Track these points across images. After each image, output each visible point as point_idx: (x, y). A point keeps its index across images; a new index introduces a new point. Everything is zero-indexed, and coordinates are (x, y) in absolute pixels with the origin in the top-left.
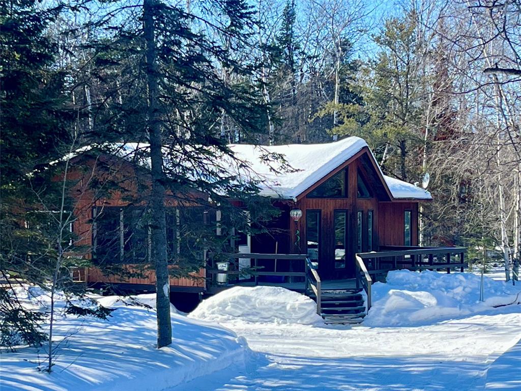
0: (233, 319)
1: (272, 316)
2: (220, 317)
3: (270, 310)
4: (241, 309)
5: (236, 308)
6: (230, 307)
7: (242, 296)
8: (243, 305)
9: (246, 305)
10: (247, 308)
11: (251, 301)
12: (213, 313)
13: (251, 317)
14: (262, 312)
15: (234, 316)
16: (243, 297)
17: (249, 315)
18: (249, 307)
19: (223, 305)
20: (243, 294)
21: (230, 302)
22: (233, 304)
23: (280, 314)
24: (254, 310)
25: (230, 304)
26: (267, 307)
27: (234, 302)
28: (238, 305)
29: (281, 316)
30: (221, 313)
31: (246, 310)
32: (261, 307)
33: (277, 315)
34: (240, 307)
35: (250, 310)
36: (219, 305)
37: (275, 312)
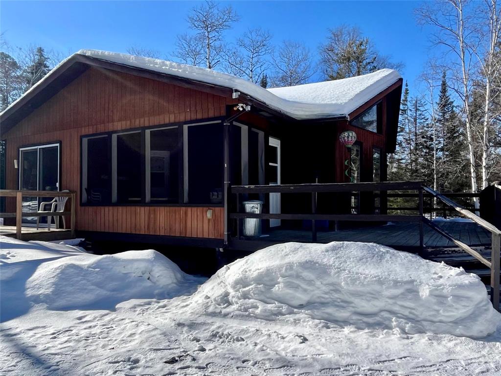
0: (290, 314)
1: (381, 311)
2: (261, 307)
3: (375, 296)
4: (305, 291)
5: (297, 287)
6: (281, 285)
7: (307, 262)
8: (310, 282)
9: (318, 283)
10: (319, 290)
11: (329, 275)
12: (245, 296)
13: (330, 310)
14: (357, 301)
15: (289, 305)
16: (309, 265)
17: (324, 304)
18: (324, 288)
19: (266, 280)
20: (308, 258)
21: (283, 276)
22: (287, 279)
23: (402, 306)
24: (336, 296)
25: (280, 280)
26: (368, 289)
27: (290, 276)
28: (298, 282)
29: (406, 313)
30: (262, 297)
31: (317, 293)
32: (351, 288)
33: (396, 308)
34: (304, 286)
35: (326, 293)
36: (259, 280)
37: (390, 301)
